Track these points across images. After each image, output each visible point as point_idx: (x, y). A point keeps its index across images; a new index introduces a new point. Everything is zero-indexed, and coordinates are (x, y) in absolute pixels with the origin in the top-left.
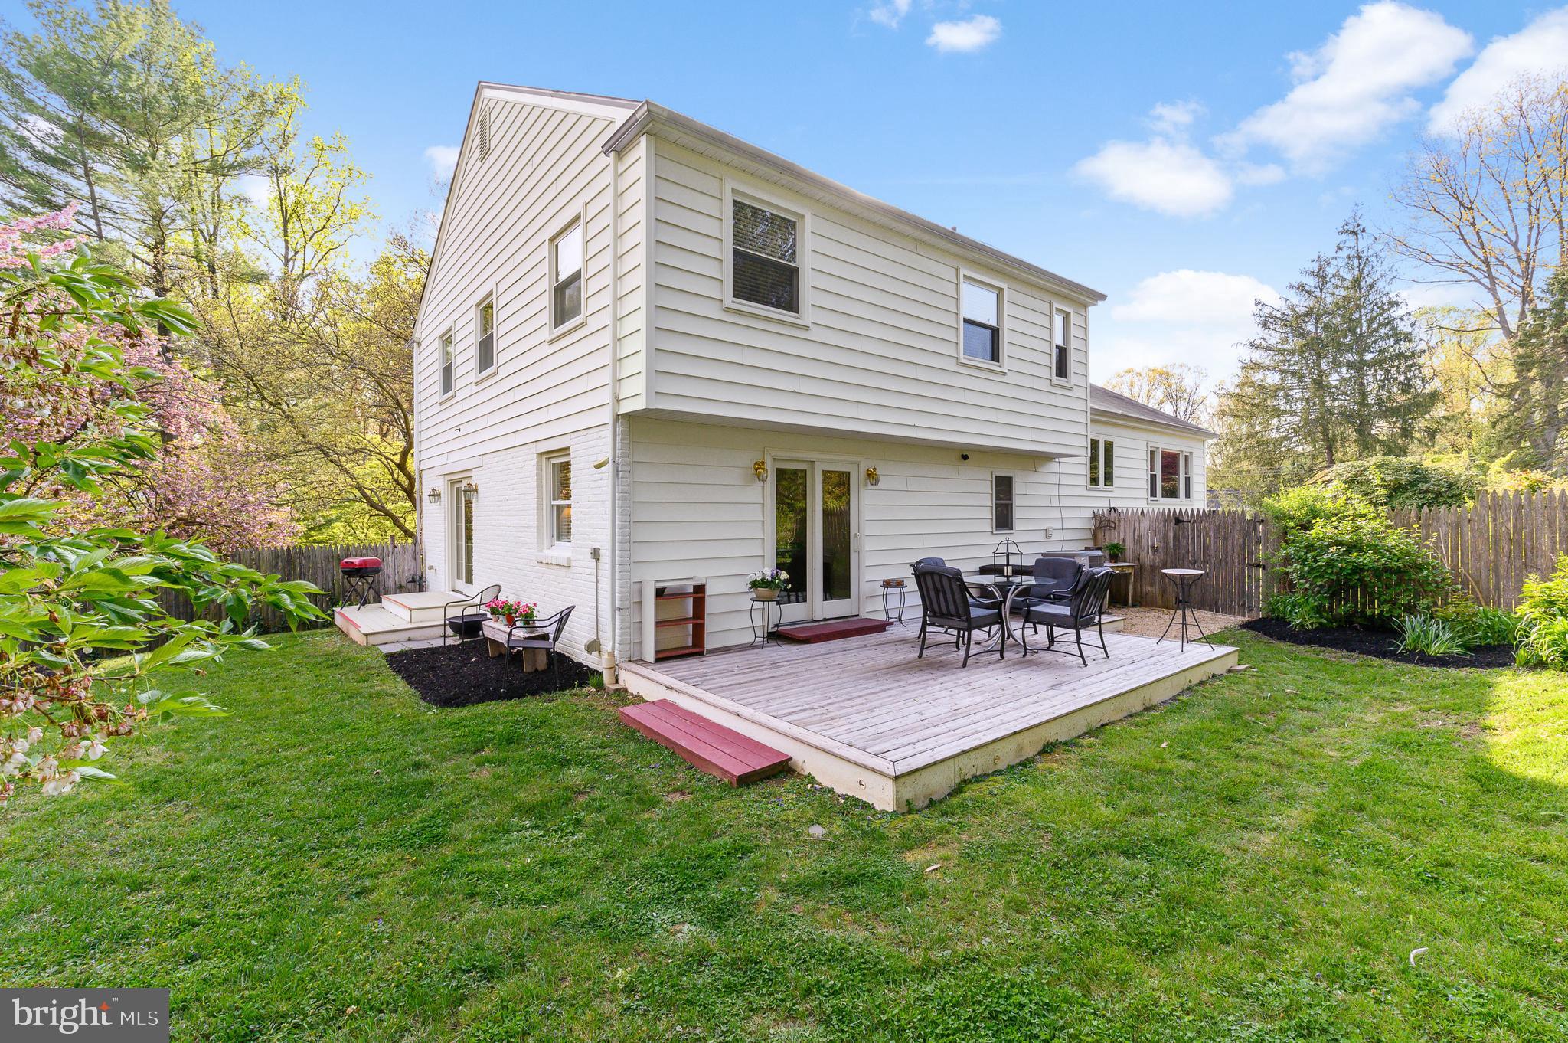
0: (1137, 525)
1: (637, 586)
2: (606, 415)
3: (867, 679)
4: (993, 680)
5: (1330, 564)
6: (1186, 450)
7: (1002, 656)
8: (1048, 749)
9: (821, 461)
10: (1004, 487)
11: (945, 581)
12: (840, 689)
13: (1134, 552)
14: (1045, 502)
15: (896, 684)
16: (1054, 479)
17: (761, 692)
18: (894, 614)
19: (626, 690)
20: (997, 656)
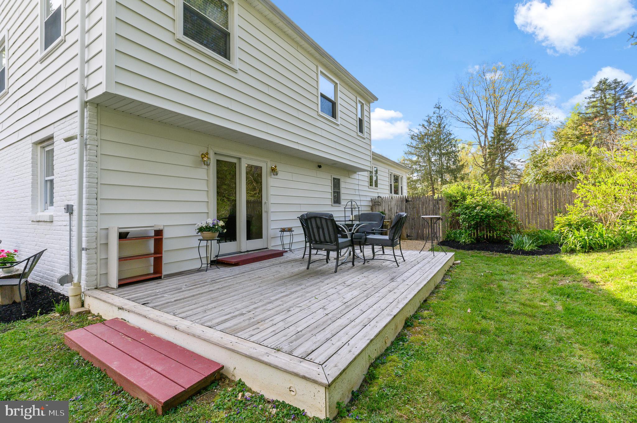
0: (390, 203)
1: (104, 232)
2: (76, 106)
3: (279, 285)
4: (356, 279)
5: (477, 214)
6: (401, 175)
7: (353, 265)
8: (408, 324)
9: (246, 158)
10: (336, 184)
11: (324, 222)
12: (262, 295)
13: (389, 215)
14: (352, 192)
15: (299, 288)
16: (356, 182)
17: (201, 304)
18: (287, 247)
19: (89, 312)
20: (350, 264)
